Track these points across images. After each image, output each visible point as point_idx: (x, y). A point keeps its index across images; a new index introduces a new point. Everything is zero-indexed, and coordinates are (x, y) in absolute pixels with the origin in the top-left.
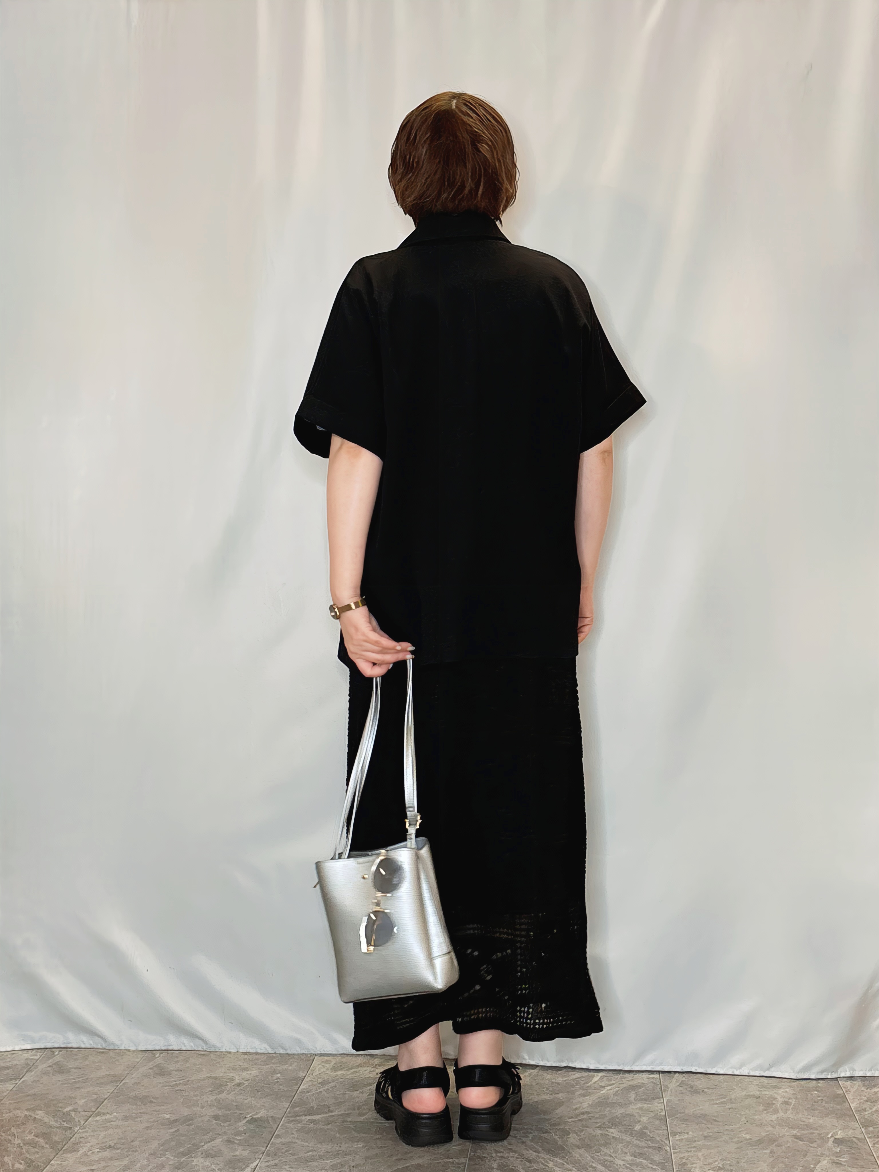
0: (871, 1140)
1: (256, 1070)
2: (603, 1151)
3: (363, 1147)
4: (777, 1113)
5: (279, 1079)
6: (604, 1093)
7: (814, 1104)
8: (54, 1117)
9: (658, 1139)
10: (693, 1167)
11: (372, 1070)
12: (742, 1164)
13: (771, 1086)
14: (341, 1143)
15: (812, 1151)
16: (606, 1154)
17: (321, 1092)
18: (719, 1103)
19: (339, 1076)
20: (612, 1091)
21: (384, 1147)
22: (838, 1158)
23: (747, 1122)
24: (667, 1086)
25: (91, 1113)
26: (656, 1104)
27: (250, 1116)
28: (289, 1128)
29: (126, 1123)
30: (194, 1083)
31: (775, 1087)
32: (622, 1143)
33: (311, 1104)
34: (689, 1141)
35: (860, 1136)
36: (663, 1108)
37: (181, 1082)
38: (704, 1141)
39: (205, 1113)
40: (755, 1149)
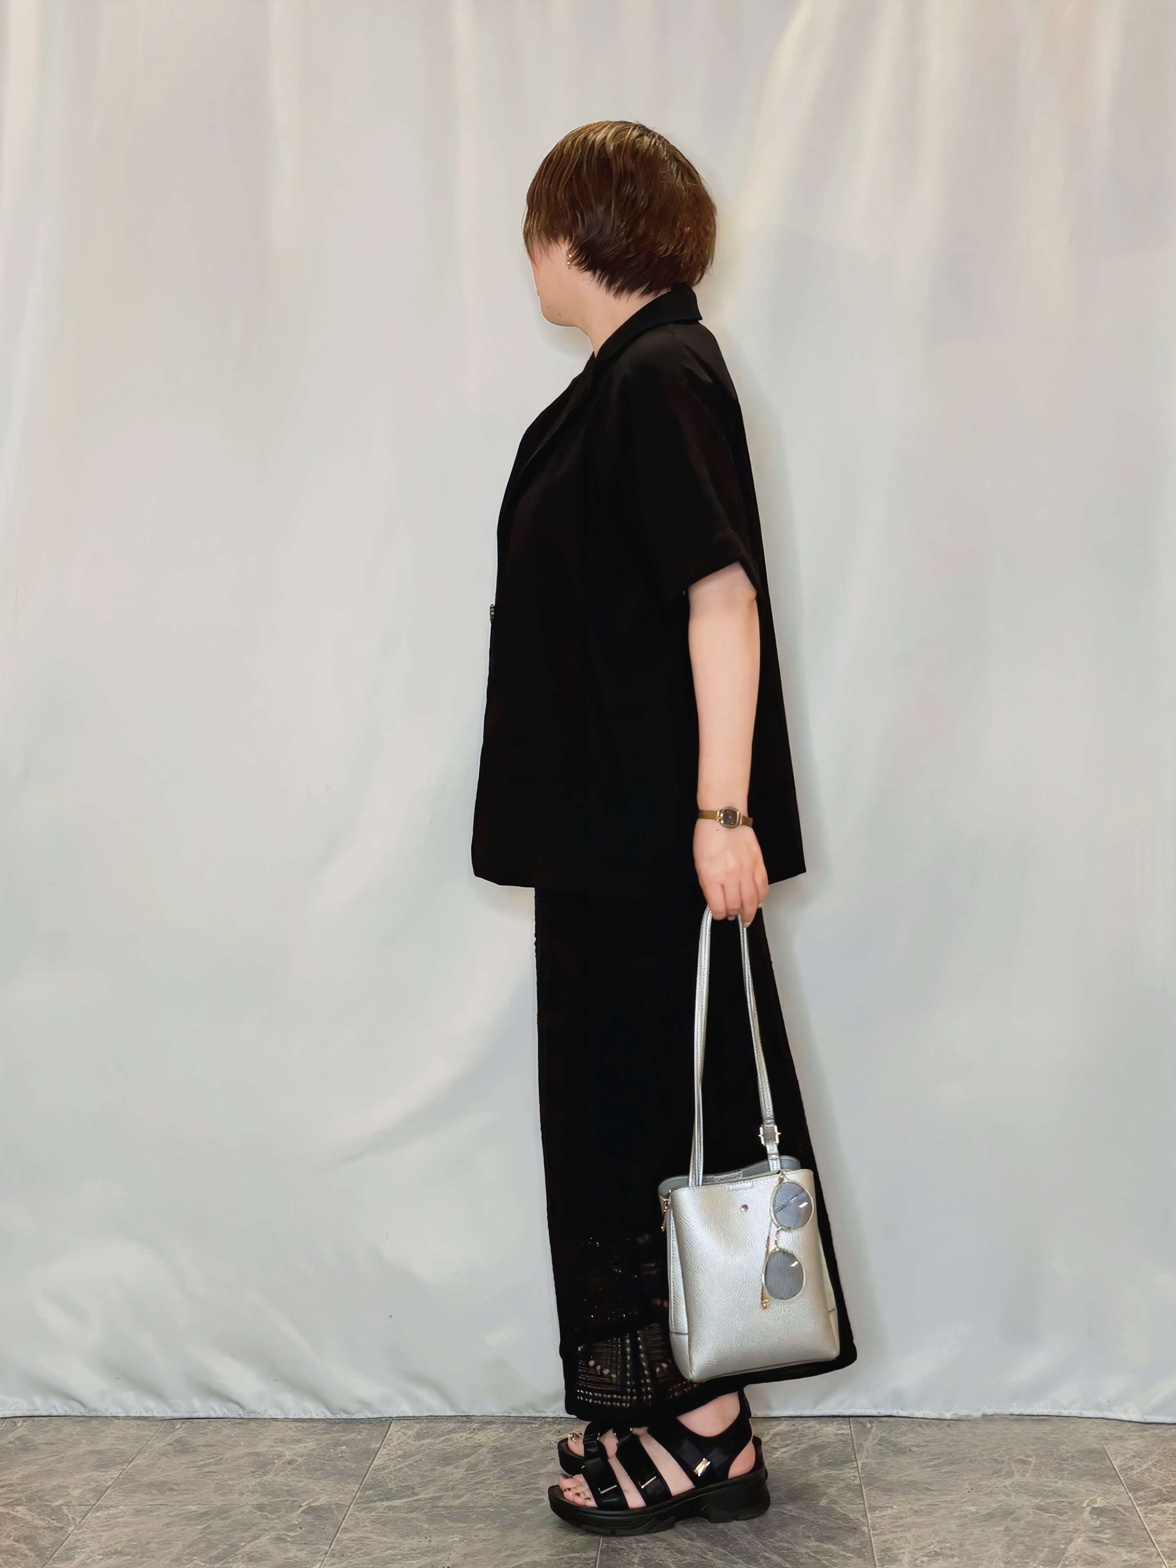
0: (1142, 1508)
1: (313, 1441)
2: (778, 1536)
3: (461, 1540)
4: (1013, 1476)
5: (344, 1452)
6: (777, 1457)
7: (1062, 1462)
8: (40, 1514)
9: (851, 1516)
10: (900, 1553)
11: (470, 1435)
12: (967, 1547)
14: (430, 1536)
15: (1060, 1527)
17: (402, 1468)
18: (932, 1465)
19: (426, 1446)
20: (787, 1454)
21: (490, 1539)
22: (1098, 1535)
23: (972, 1489)
24: (861, 1445)
25: (90, 1507)
26: (848, 1470)
27: (306, 1505)
28: (359, 1519)
29: (137, 1519)
30: (229, 1462)
32: (803, 1524)
33: (389, 1484)
34: (894, 1518)
35: (1127, 1504)
36: (857, 1474)
37: (211, 1461)
38: (914, 1517)
39: (245, 1502)
40: (984, 1526)
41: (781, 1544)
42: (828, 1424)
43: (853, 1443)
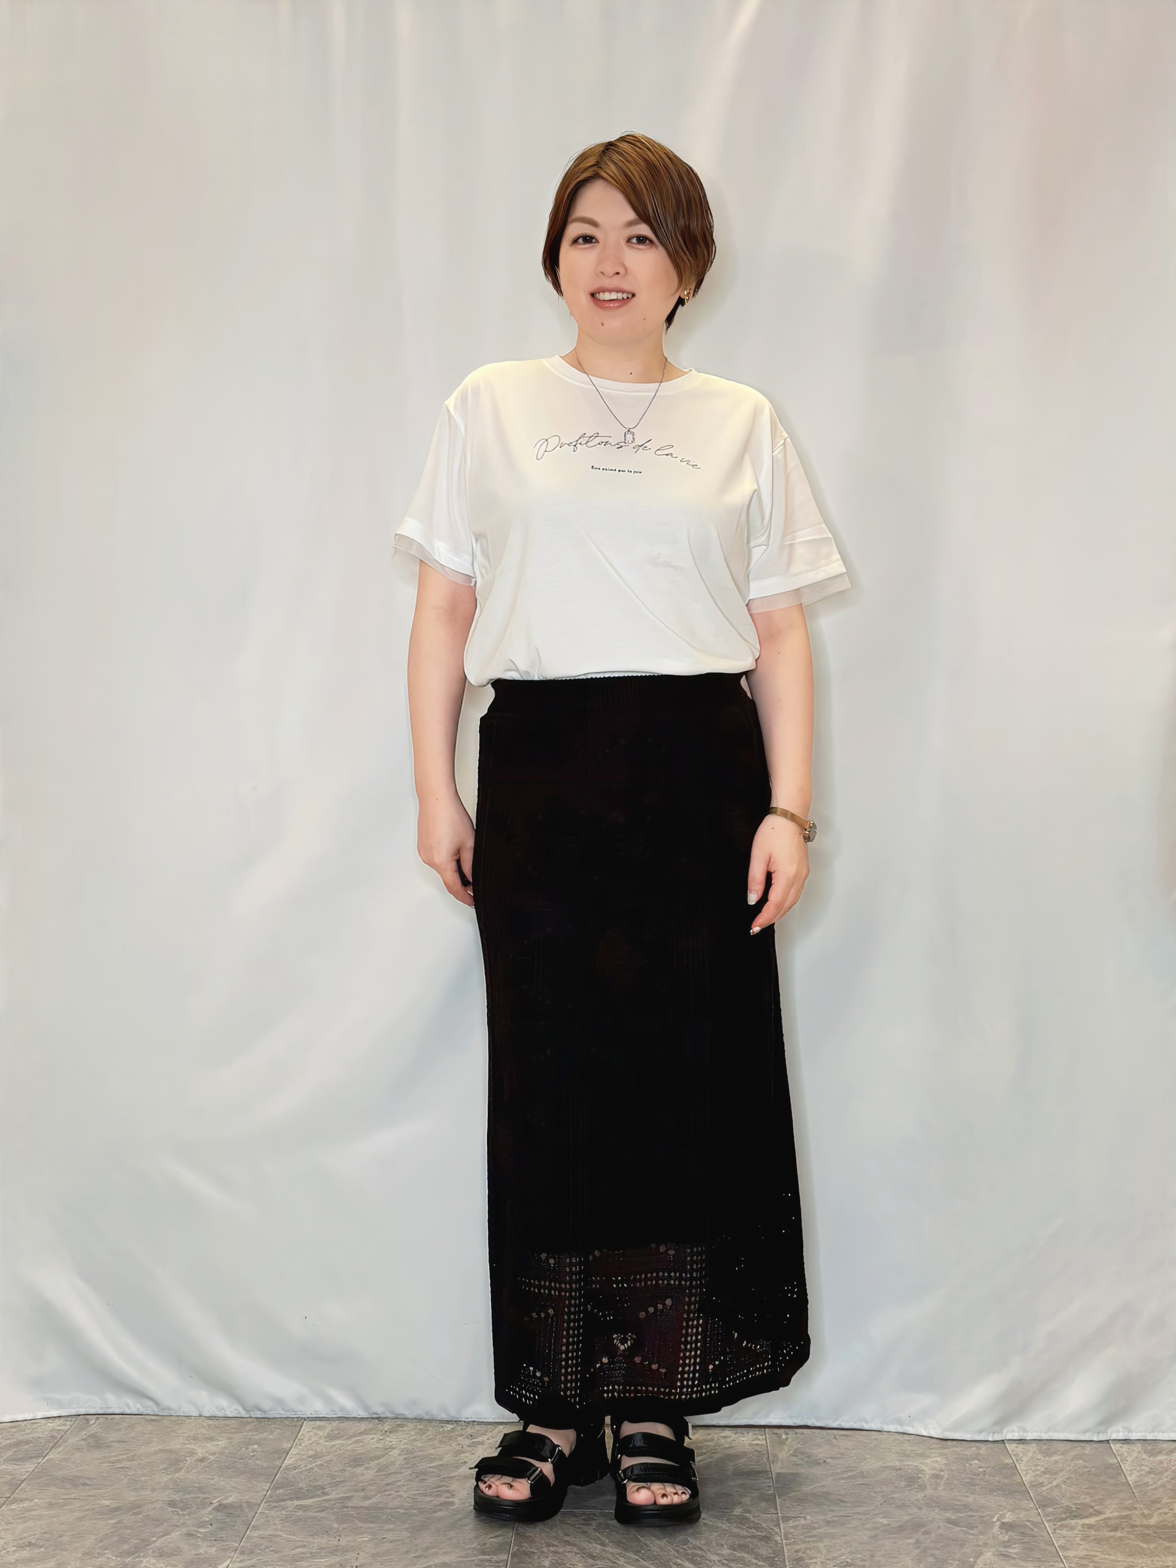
0: (1051, 1524)
1: (225, 1440)
2: (691, 1543)
3: (371, 1541)
4: (925, 1490)
5: (256, 1451)
7: (973, 1476)
9: (764, 1525)
10: (812, 1562)
11: (381, 1437)
12: (878, 1558)
13: (916, 1454)
14: (340, 1536)
15: (971, 1540)
16: (694, 1548)
17: (313, 1468)
18: (846, 1477)
19: (337, 1446)
21: (399, 1540)
22: (1006, 1549)
23: (884, 1502)
24: (775, 1455)
25: (5, 1499)
26: (763, 1480)
27: (217, 1502)
28: (270, 1516)
29: (51, 1512)
30: (142, 1458)
31: (922, 1455)
32: (717, 1532)
33: (300, 1484)
34: (807, 1529)
35: (1037, 1519)
36: (771, 1484)
37: (124, 1457)
38: (826, 1528)
39: (157, 1498)
40: (895, 1538)
41: (695, 1551)
42: (744, 1434)
43: (768, 1453)
